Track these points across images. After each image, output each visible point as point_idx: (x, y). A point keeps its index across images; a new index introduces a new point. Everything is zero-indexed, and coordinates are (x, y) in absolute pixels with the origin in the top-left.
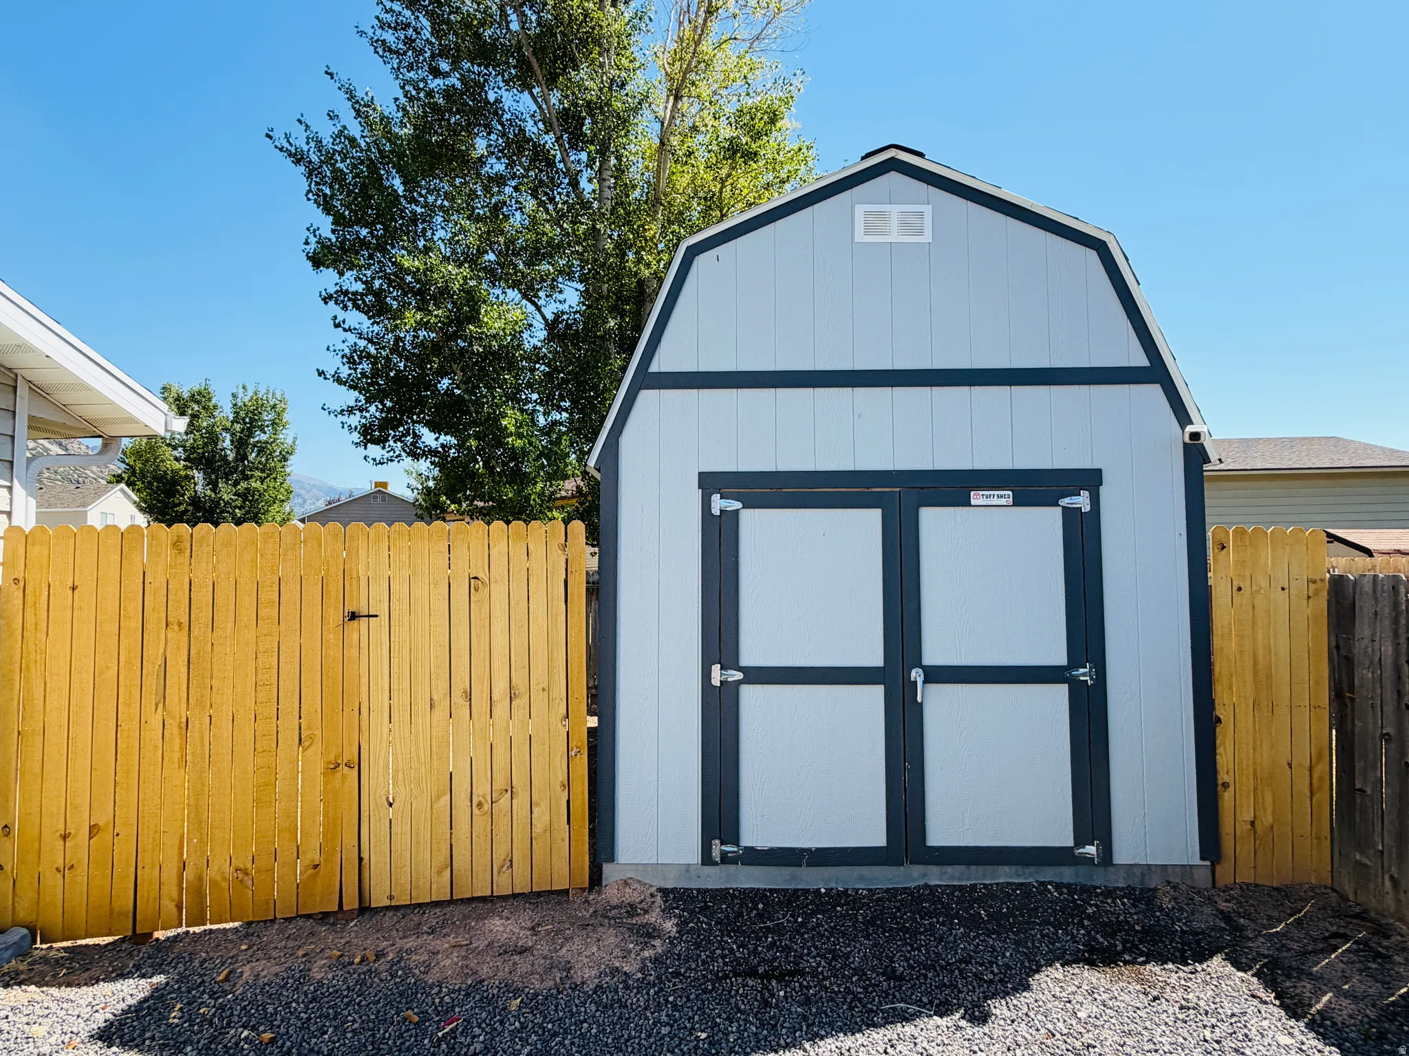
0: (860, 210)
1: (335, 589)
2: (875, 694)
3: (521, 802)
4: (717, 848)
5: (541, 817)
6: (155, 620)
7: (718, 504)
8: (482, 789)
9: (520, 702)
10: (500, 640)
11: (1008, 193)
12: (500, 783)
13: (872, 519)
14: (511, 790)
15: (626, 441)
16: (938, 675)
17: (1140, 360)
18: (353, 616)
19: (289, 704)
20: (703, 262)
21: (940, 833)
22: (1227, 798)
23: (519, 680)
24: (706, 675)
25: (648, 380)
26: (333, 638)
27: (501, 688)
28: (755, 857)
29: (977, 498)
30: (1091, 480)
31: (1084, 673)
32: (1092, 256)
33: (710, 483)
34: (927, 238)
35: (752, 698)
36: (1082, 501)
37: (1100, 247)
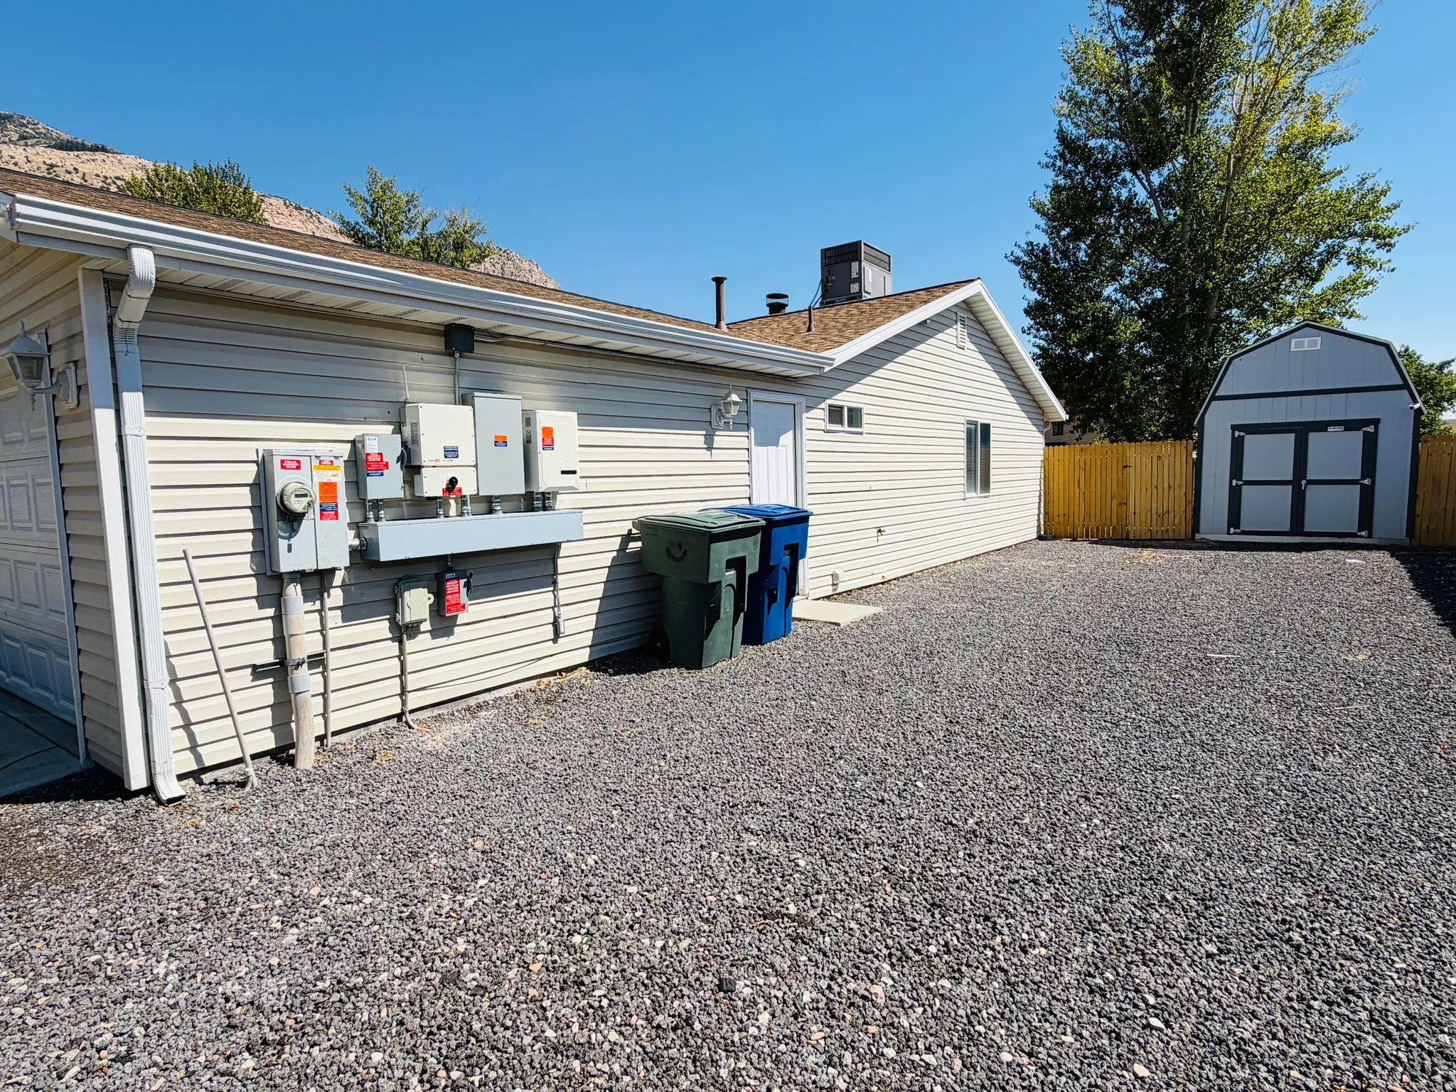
0: (1293, 341)
1: (1121, 460)
2: (1290, 488)
3: (1171, 515)
4: (1232, 530)
5: (1177, 521)
6: (1077, 467)
7: (1237, 434)
8: (1160, 511)
9: (1172, 490)
10: (1166, 473)
12: (1165, 509)
13: (1291, 437)
14: (1168, 512)
15: (1207, 416)
16: (1311, 482)
17: (1400, 382)
18: (1126, 467)
19: (1109, 489)
20: (1237, 360)
21: (1308, 529)
22: (1418, 520)
23: (1172, 484)
24: (1231, 483)
25: (1214, 398)
26: (1120, 472)
27: (1166, 485)
28: (1244, 534)
29: (1331, 429)
30: (1376, 422)
31: (1367, 482)
32: (1384, 349)
33: (1235, 427)
34: (1319, 347)
35: (1246, 490)
36: (1371, 429)
37: (1386, 346)
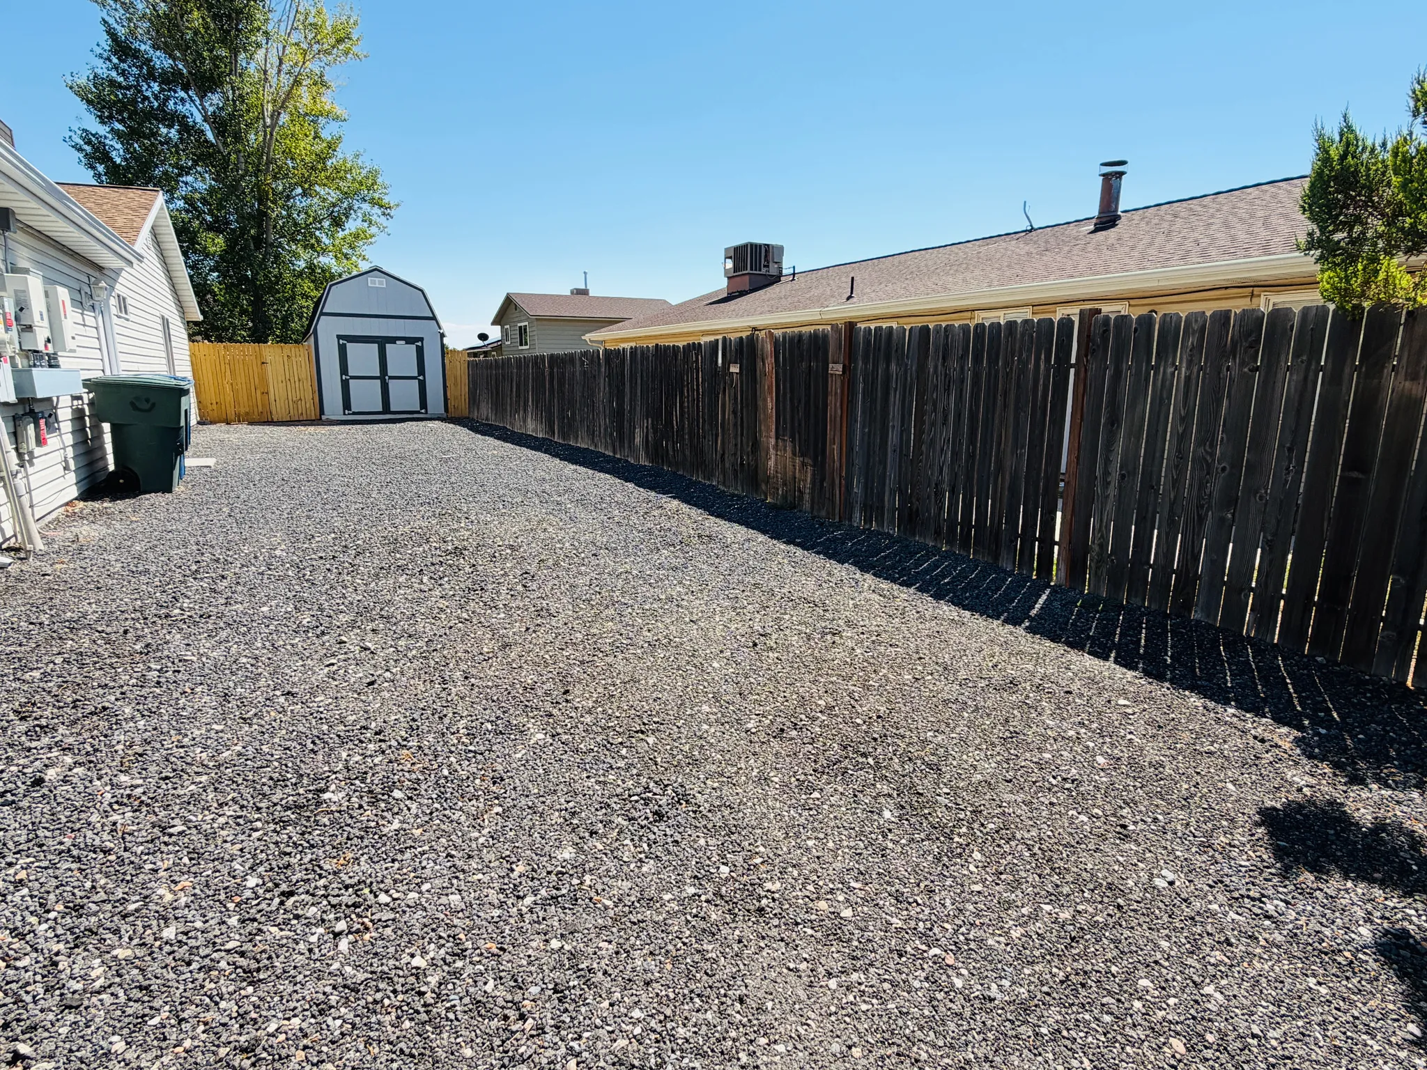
0: (369, 279)
1: (258, 357)
2: (378, 382)
3: (303, 402)
4: (347, 411)
5: (308, 406)
6: (222, 362)
7: (341, 342)
8: (294, 400)
9: (301, 382)
10: (295, 369)
11: (402, 278)
12: (298, 398)
13: (375, 346)
14: (301, 400)
15: (319, 327)
16: (391, 378)
17: (431, 315)
18: (263, 363)
19: (252, 380)
20: (333, 287)
21: (393, 409)
22: (449, 402)
23: (300, 378)
24: (341, 377)
25: (322, 314)
26: (260, 367)
27: (296, 379)
28: (354, 413)
29: (398, 342)
30: (421, 339)
31: (421, 378)
32: (420, 293)
33: (339, 337)
34: (383, 285)
35: (352, 383)
36: (419, 344)
37: (422, 291)
